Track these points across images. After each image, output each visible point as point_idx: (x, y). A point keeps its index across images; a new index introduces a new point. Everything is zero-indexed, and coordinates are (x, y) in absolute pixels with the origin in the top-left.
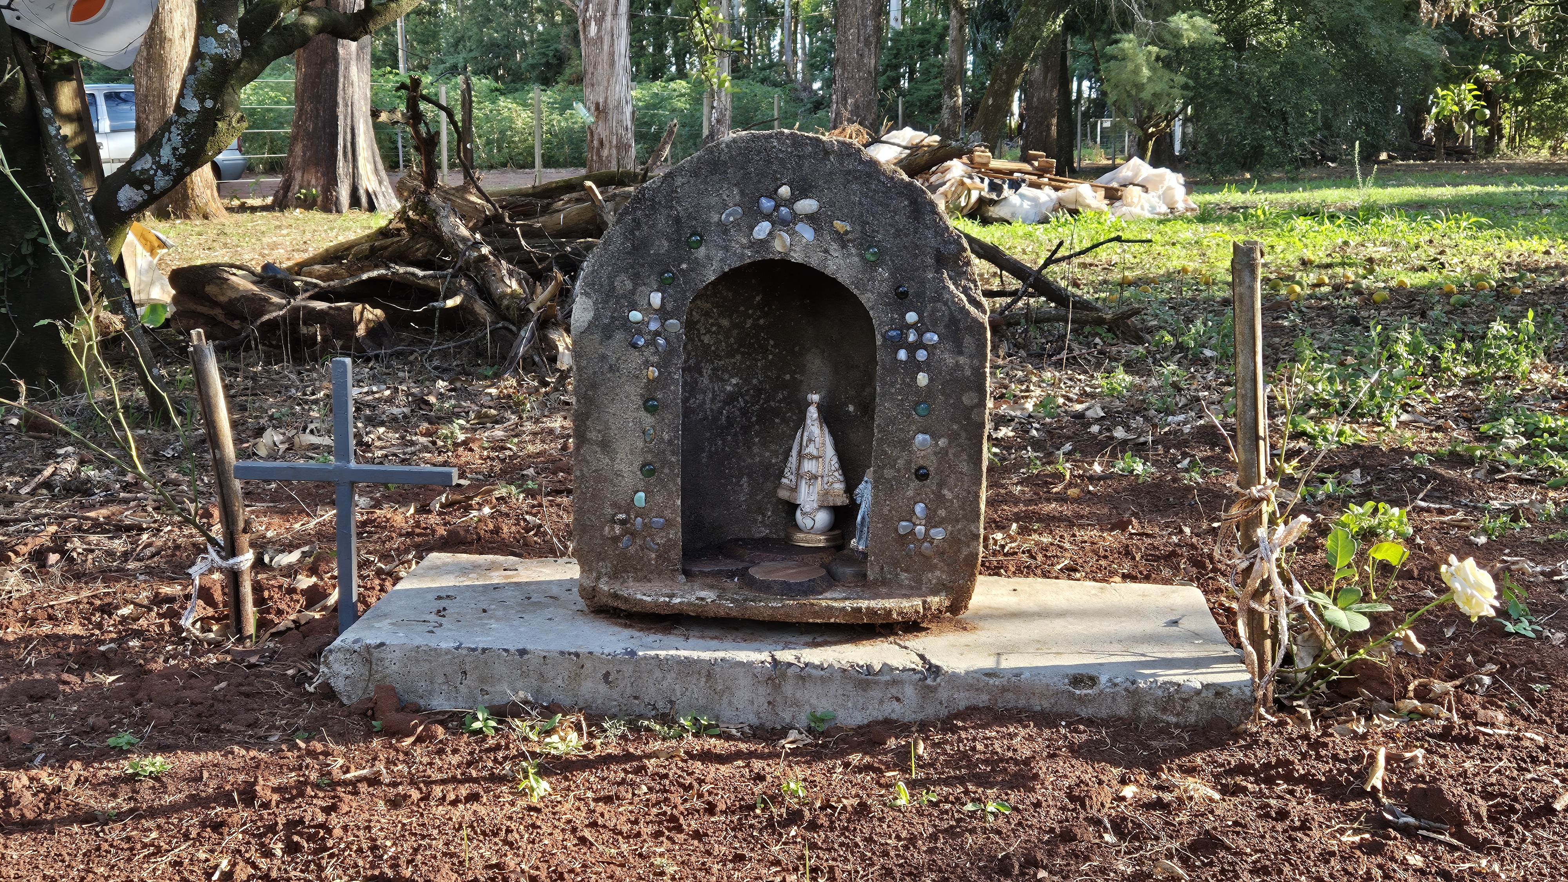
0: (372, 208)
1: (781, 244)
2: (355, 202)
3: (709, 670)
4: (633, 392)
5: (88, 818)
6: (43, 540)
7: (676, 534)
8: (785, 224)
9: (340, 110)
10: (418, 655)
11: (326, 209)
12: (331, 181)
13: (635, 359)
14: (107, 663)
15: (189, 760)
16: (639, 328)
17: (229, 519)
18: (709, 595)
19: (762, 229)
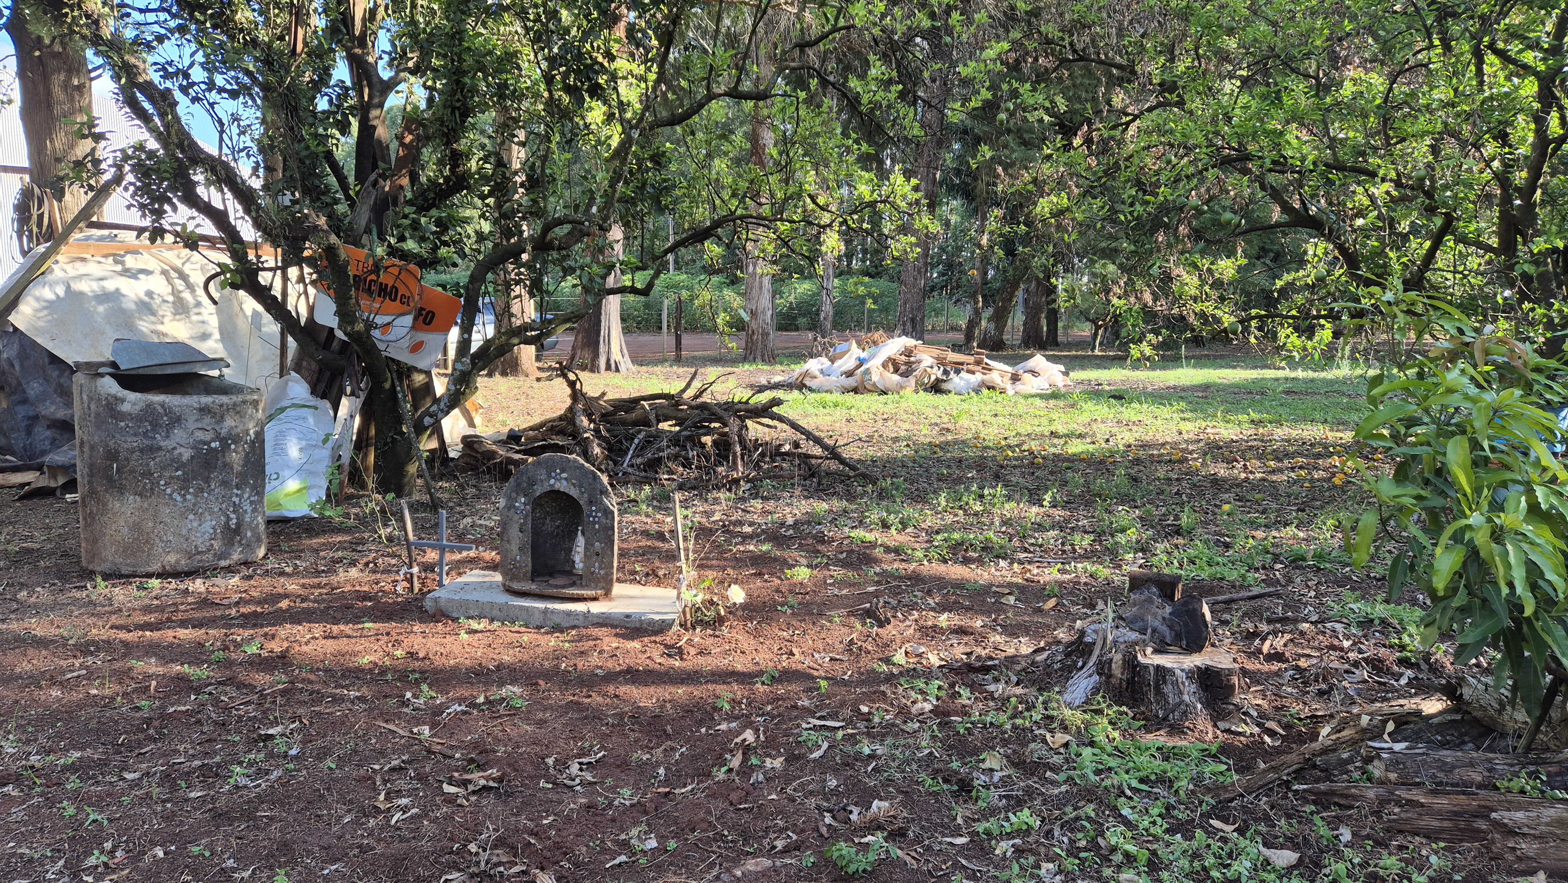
0: (617, 370)
1: (557, 486)
2: (608, 368)
3: (527, 609)
4: (516, 527)
5: (349, 637)
6: (370, 558)
7: (529, 568)
8: (559, 480)
9: (603, 317)
10: (449, 600)
11: (592, 371)
12: (596, 355)
13: (516, 517)
14: (370, 599)
15: (378, 625)
16: (517, 508)
17: (410, 556)
18: (533, 587)
19: (552, 481)
